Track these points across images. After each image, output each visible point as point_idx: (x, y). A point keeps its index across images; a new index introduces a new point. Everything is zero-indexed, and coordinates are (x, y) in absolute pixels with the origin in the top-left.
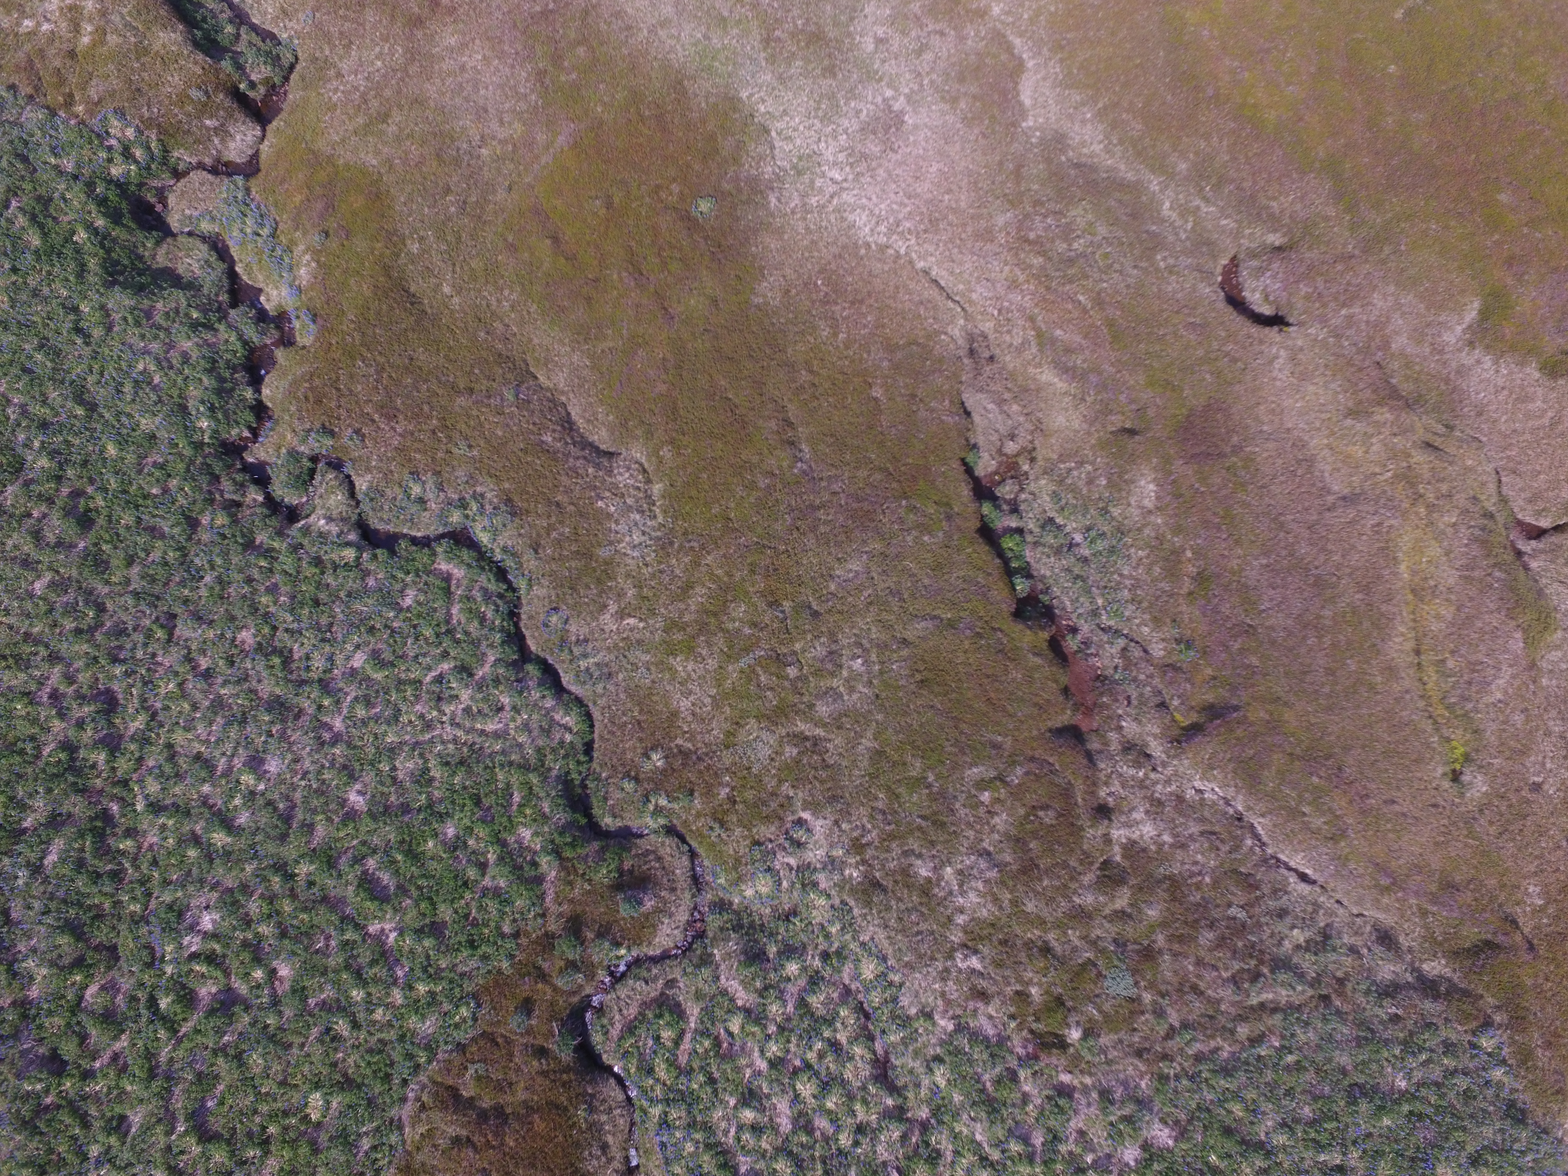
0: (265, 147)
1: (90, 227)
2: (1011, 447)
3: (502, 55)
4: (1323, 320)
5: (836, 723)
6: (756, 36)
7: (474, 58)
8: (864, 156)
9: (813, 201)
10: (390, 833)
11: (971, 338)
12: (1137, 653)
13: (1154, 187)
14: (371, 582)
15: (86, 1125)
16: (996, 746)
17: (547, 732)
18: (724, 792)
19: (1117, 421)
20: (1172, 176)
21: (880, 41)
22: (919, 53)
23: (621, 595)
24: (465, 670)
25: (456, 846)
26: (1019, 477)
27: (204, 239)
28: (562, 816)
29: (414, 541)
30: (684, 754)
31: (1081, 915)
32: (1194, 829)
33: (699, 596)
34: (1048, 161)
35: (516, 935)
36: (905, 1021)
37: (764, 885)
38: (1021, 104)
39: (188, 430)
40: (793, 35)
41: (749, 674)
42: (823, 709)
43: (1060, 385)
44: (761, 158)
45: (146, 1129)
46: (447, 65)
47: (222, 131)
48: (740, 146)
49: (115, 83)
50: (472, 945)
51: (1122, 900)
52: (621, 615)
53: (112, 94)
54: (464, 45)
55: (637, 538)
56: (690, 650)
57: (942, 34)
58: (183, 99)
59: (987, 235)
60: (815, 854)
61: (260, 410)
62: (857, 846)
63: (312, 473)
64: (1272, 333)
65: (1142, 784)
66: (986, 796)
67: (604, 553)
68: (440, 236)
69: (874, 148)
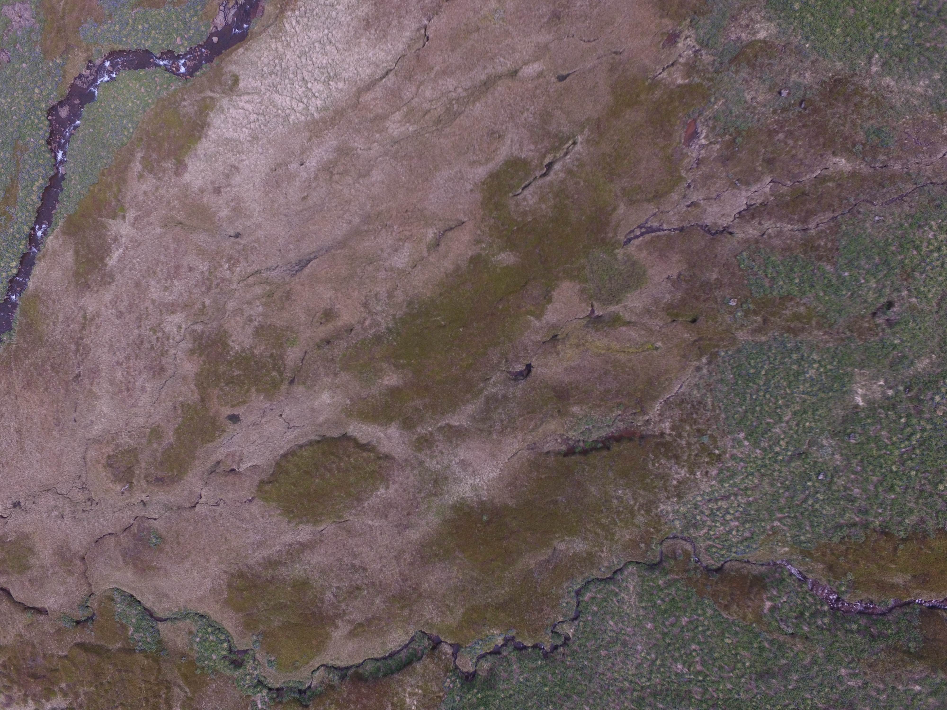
0: (449, 642)
1: (477, 693)
2: (559, 441)
3: (432, 571)
4: (531, 357)
5: (635, 499)
6: (433, 498)
7: (432, 579)
8: (473, 472)
9: (485, 487)
10: (659, 618)
11: (528, 449)
12: (620, 418)
13: (487, 393)
14: (589, 618)
15: (730, 699)
16: (644, 459)
17: (634, 574)
18: (652, 530)
19: (555, 414)
20: (484, 388)
21: (437, 463)
22: (442, 453)
23: (597, 551)
24: (616, 595)
25: (663, 600)
26: (568, 439)
27: (478, 661)
28: (657, 573)
29: (578, 606)
30: (641, 538)
31: (689, 444)
32: (668, 413)
33: (598, 531)
34: (478, 421)
35: (687, 587)
36: (713, 492)
37: (677, 523)
38: (459, 426)
39: (541, 667)
40: (434, 488)
41: (621, 520)
42: (632, 503)
43: (543, 426)
44: (472, 500)
45: (731, 683)
46: (434, 586)
47: (445, 654)
48: (468, 506)
49: (434, 684)
50: (689, 598)
51: (685, 434)
52: (602, 552)
53: (437, 685)
54: (428, 582)
55: (581, 545)
56: (613, 534)
57: (437, 446)
58: (437, 664)
59: (500, 442)
60: (669, 509)
61: (535, 647)
62: (668, 498)
63: (556, 633)
64: (533, 370)
65: (655, 423)
66: (657, 465)
67: (585, 555)
68: (487, 592)
69: (471, 469)
